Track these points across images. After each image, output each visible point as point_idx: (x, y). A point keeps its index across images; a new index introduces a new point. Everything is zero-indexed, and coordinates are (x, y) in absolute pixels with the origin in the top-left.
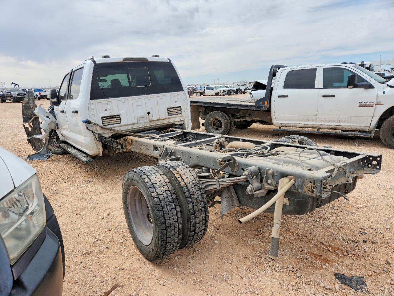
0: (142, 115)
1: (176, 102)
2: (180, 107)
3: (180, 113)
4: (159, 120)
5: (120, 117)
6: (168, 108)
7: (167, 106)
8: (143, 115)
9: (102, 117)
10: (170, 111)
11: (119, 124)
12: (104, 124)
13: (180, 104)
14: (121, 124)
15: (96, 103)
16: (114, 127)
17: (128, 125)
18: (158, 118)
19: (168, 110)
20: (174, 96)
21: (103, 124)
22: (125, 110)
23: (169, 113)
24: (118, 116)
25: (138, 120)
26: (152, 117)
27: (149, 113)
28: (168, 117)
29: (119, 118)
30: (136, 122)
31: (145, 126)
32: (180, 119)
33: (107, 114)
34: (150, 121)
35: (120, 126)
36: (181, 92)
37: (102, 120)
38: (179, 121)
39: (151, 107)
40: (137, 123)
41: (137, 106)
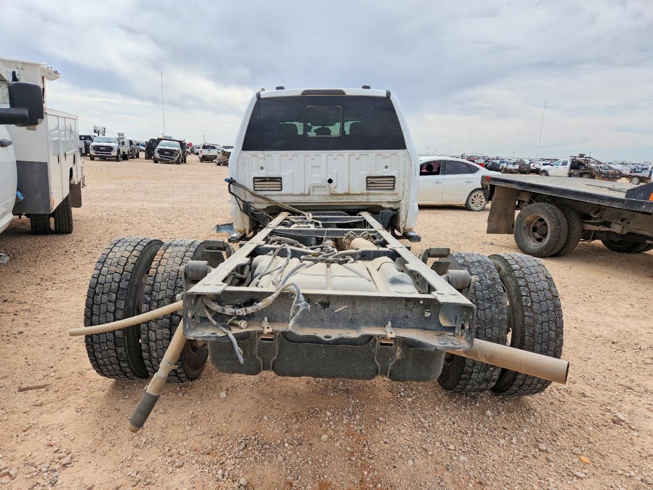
0: (318, 182)
1: (386, 167)
2: (393, 177)
3: (392, 188)
4: (348, 194)
5: (281, 181)
6: (368, 177)
7: (367, 173)
8: (320, 182)
9: (255, 178)
10: (372, 182)
11: (278, 192)
12: (255, 189)
13: (396, 172)
14: (282, 192)
15: (250, 155)
16: (271, 195)
17: (292, 195)
18: (346, 191)
19: (367, 181)
20: (384, 157)
21: (254, 187)
22: (291, 171)
23: (369, 185)
24: (278, 180)
25: (311, 190)
26: (335, 188)
27: (330, 181)
28: (366, 192)
29: (280, 183)
30: (307, 193)
31: (323, 201)
32: (391, 199)
33: (263, 174)
34: (332, 195)
35: (281, 195)
36: (401, 152)
37: (254, 182)
38: (389, 202)
39: (336, 171)
40: (309, 195)
41: (312, 167)
